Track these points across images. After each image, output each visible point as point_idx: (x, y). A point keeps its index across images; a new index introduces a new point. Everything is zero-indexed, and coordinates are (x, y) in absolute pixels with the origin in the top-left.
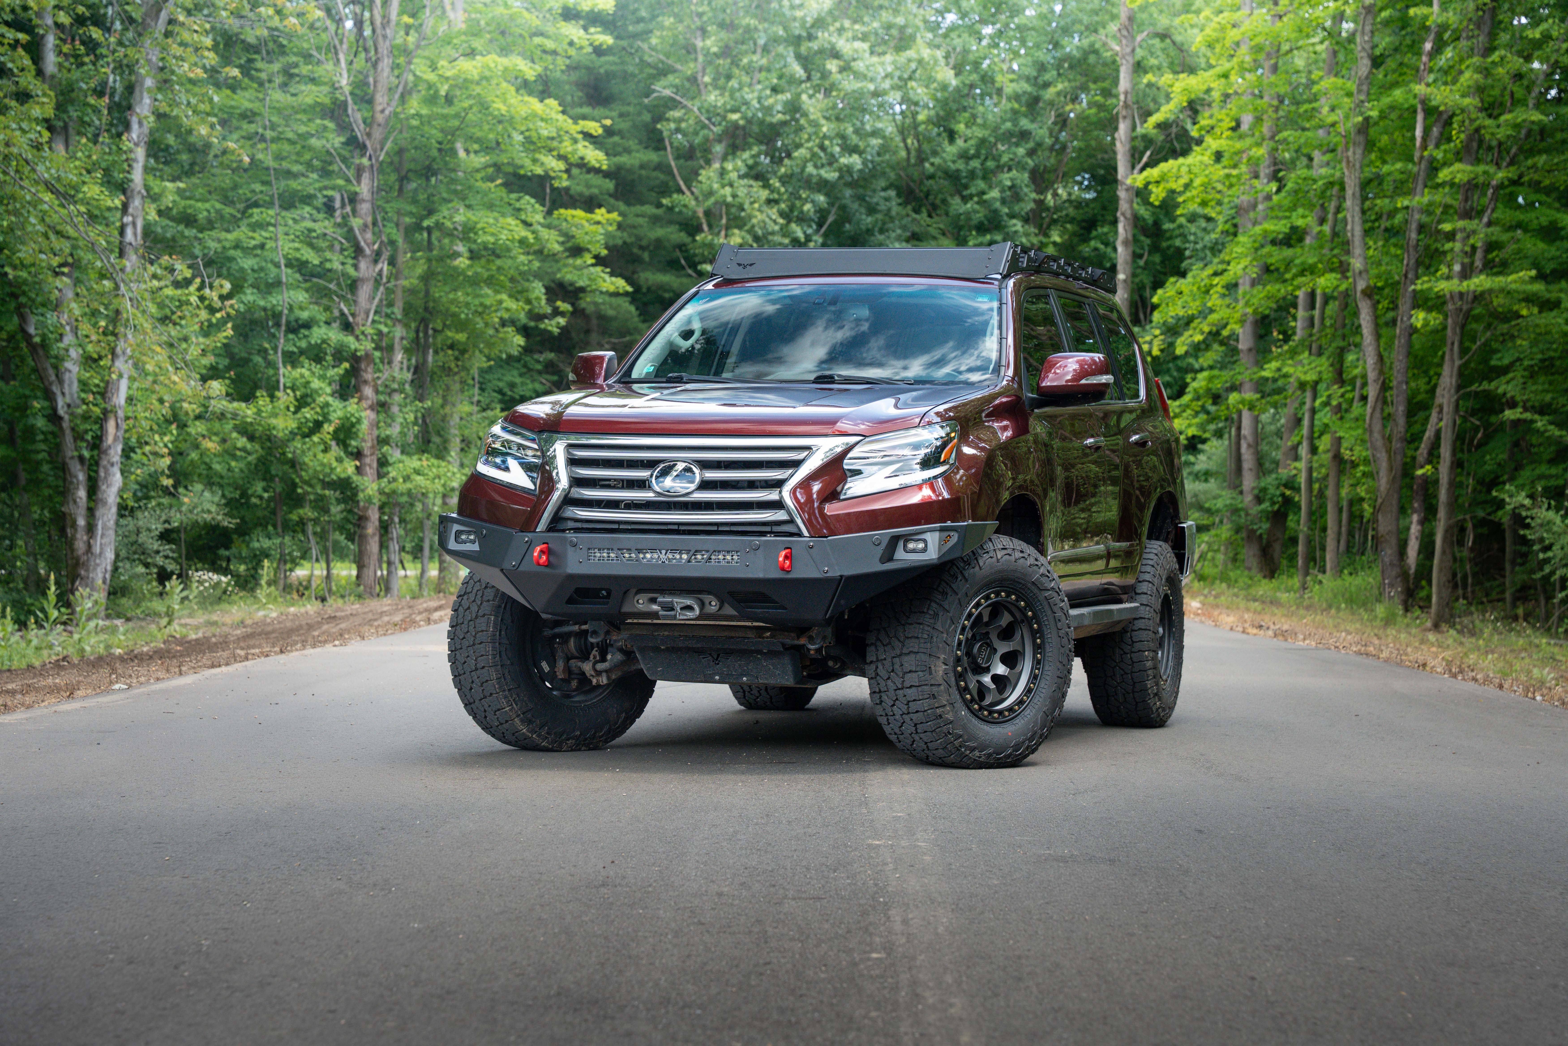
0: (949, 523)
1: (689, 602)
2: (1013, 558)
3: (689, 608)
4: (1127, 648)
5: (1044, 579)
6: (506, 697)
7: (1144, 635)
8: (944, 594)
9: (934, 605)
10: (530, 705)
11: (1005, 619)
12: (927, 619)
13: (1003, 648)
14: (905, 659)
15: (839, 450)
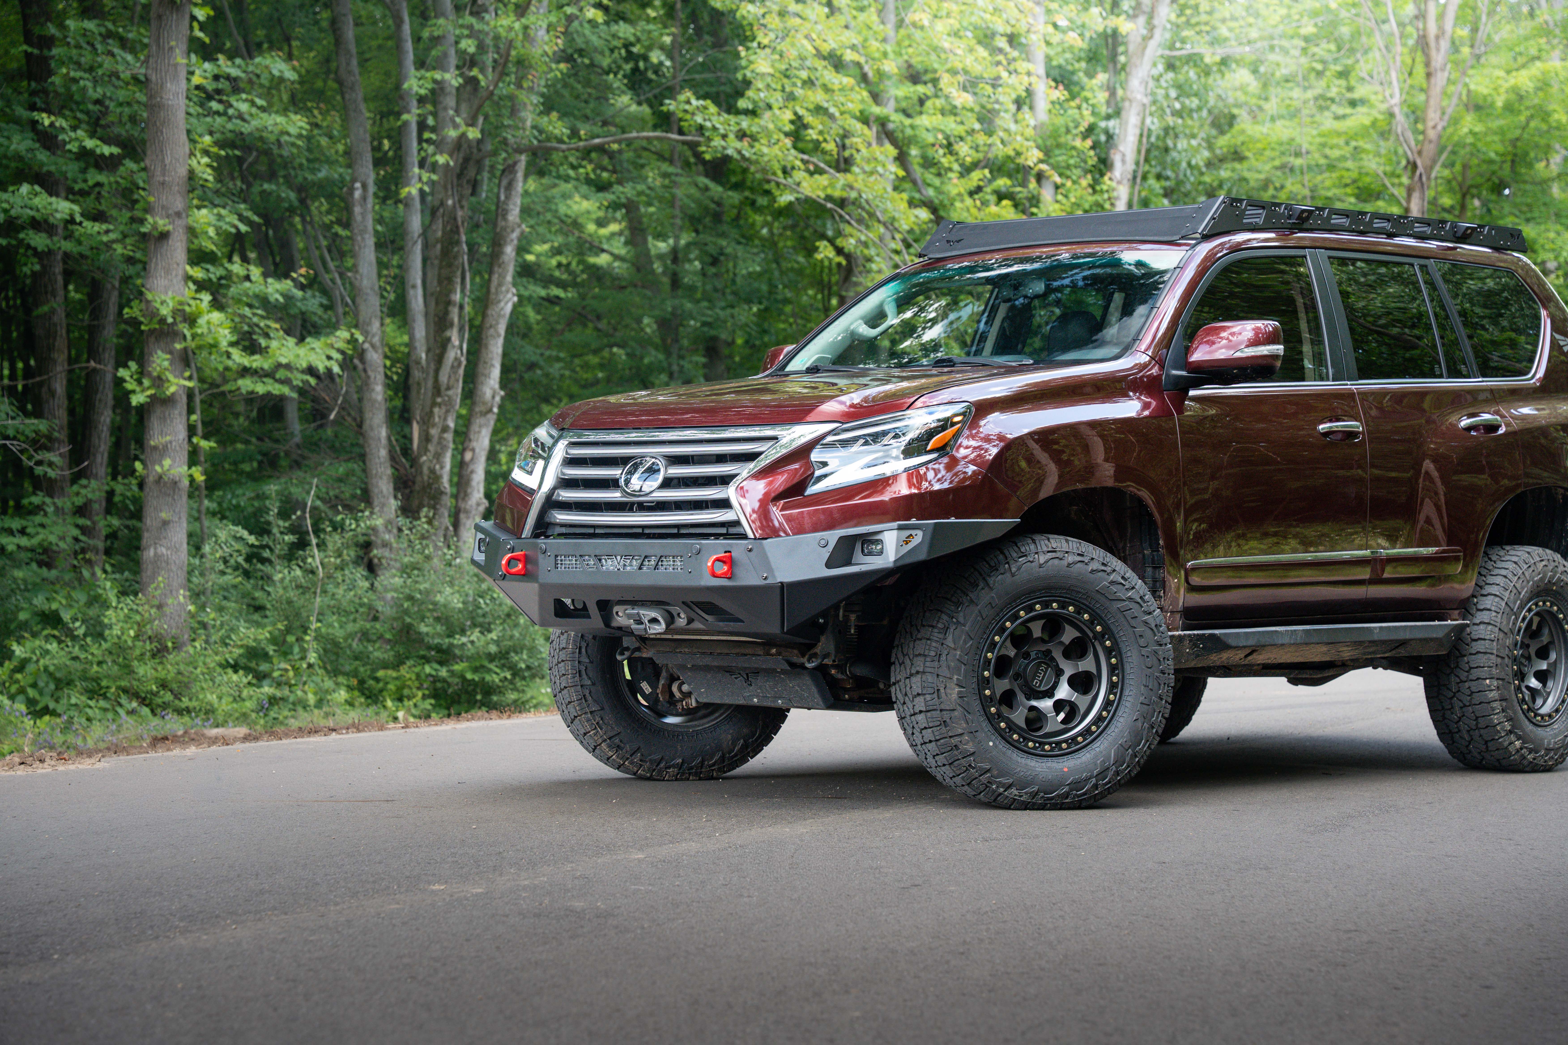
0: (913, 521)
1: (653, 614)
2: (1065, 563)
3: (654, 621)
4: (1463, 676)
5: (1114, 588)
6: (588, 720)
7: (1481, 660)
8: (958, 604)
9: (944, 617)
10: (617, 729)
11: (1069, 635)
12: (936, 635)
13: (1069, 669)
14: (914, 679)
15: (803, 440)
